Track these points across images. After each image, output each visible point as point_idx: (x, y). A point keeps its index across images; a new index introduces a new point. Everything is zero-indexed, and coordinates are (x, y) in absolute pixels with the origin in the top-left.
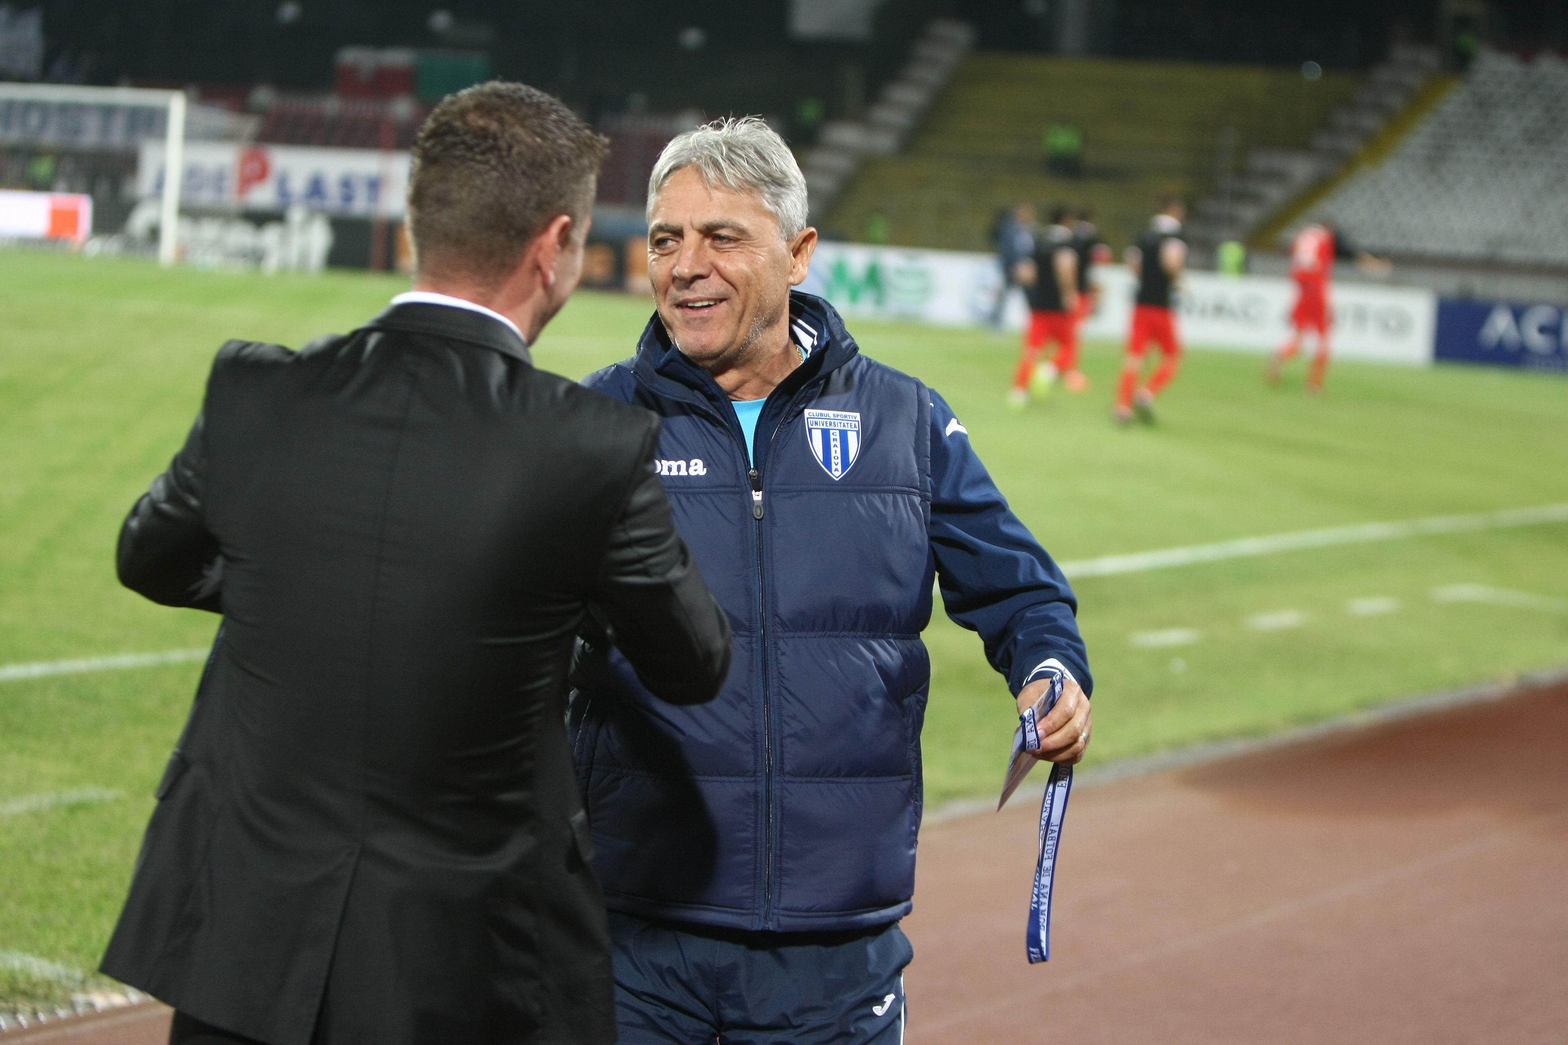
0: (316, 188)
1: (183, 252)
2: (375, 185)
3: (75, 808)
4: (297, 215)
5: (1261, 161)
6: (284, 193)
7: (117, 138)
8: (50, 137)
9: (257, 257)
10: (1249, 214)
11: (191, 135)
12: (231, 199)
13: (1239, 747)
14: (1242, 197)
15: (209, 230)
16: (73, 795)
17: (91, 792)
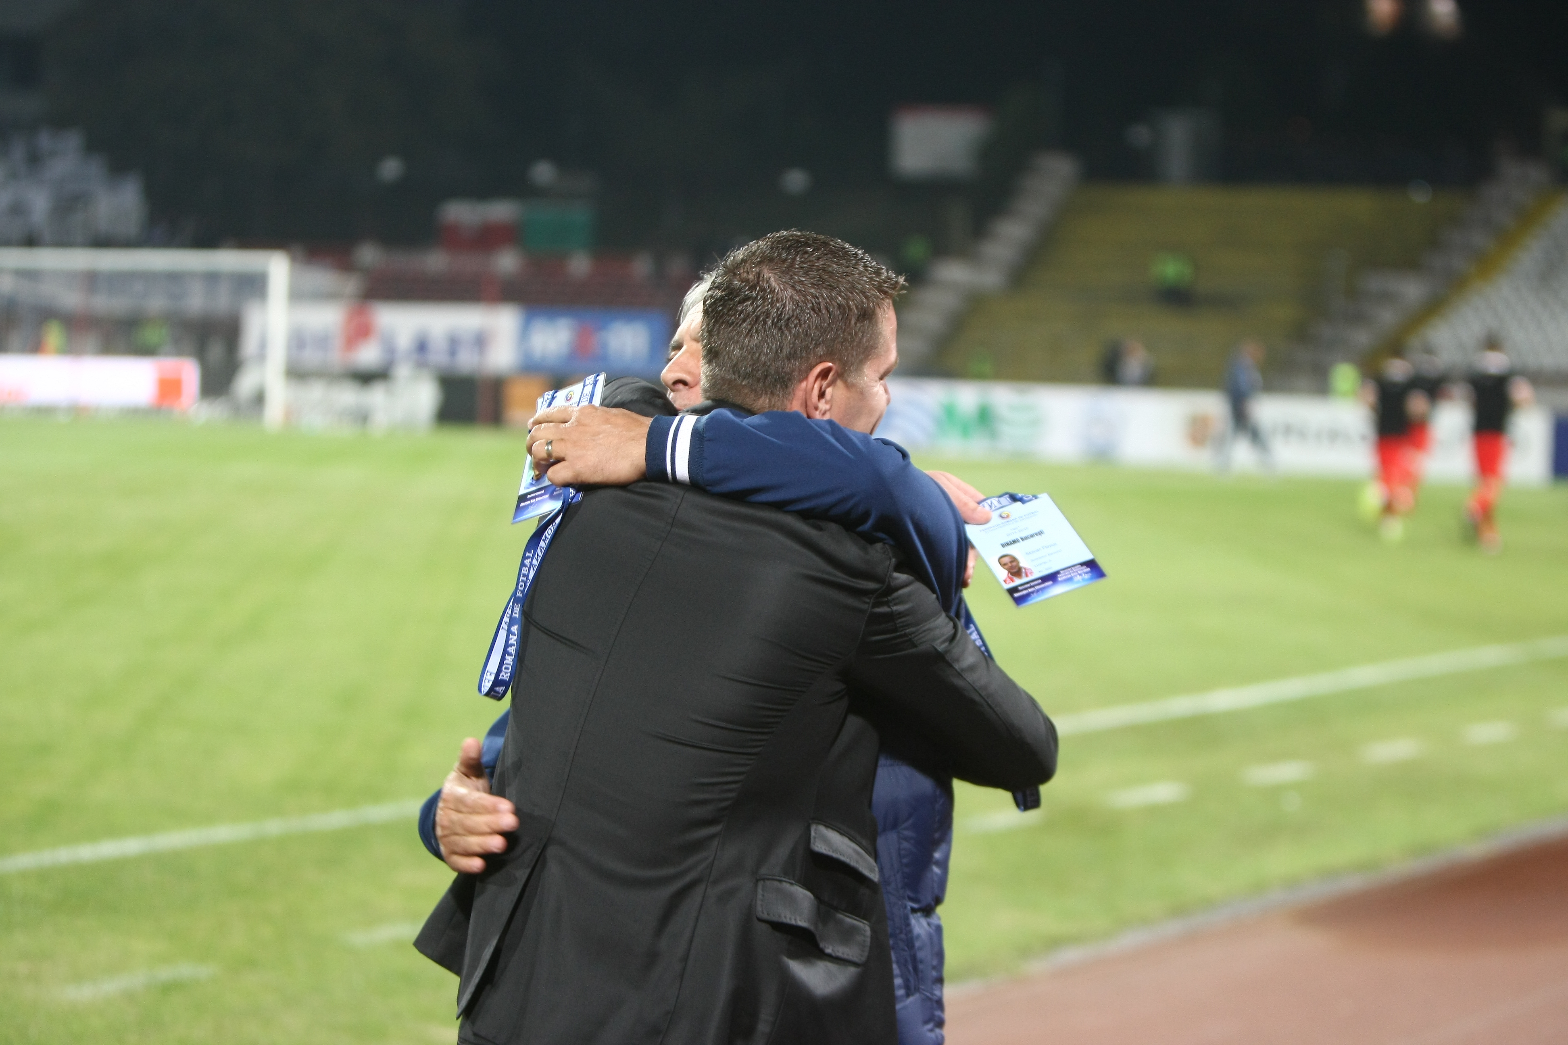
0: (422, 346)
1: (290, 414)
2: (481, 341)
3: (169, 988)
4: (403, 371)
5: (1375, 283)
6: (390, 350)
7: (222, 302)
8: (156, 304)
9: (363, 417)
10: (1362, 338)
11: (296, 296)
12: (336, 357)
13: (1354, 883)
14: (1358, 318)
15: (316, 392)
16: (165, 973)
17: (185, 970)
